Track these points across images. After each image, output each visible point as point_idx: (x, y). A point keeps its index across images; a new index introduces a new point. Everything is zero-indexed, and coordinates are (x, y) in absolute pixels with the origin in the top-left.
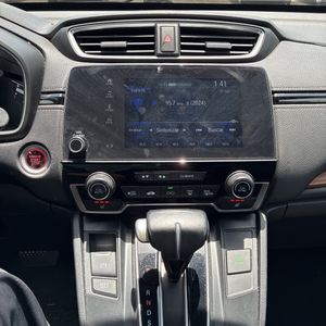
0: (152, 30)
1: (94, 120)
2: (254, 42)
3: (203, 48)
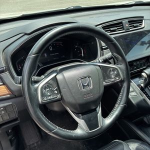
0: (121, 23)
2: (142, 22)
3: (133, 26)
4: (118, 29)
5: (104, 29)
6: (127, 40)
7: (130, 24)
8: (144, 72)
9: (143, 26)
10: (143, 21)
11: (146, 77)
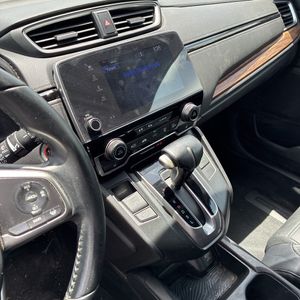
0: (90, 17)
1: (94, 102)
2: (153, 13)
3: (128, 24)
4: (80, 35)
5: (34, 39)
6: (109, 65)
7: (115, 21)
8: (164, 153)
9: (156, 23)
10: (156, 8)
11: (172, 165)
